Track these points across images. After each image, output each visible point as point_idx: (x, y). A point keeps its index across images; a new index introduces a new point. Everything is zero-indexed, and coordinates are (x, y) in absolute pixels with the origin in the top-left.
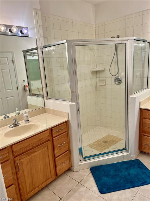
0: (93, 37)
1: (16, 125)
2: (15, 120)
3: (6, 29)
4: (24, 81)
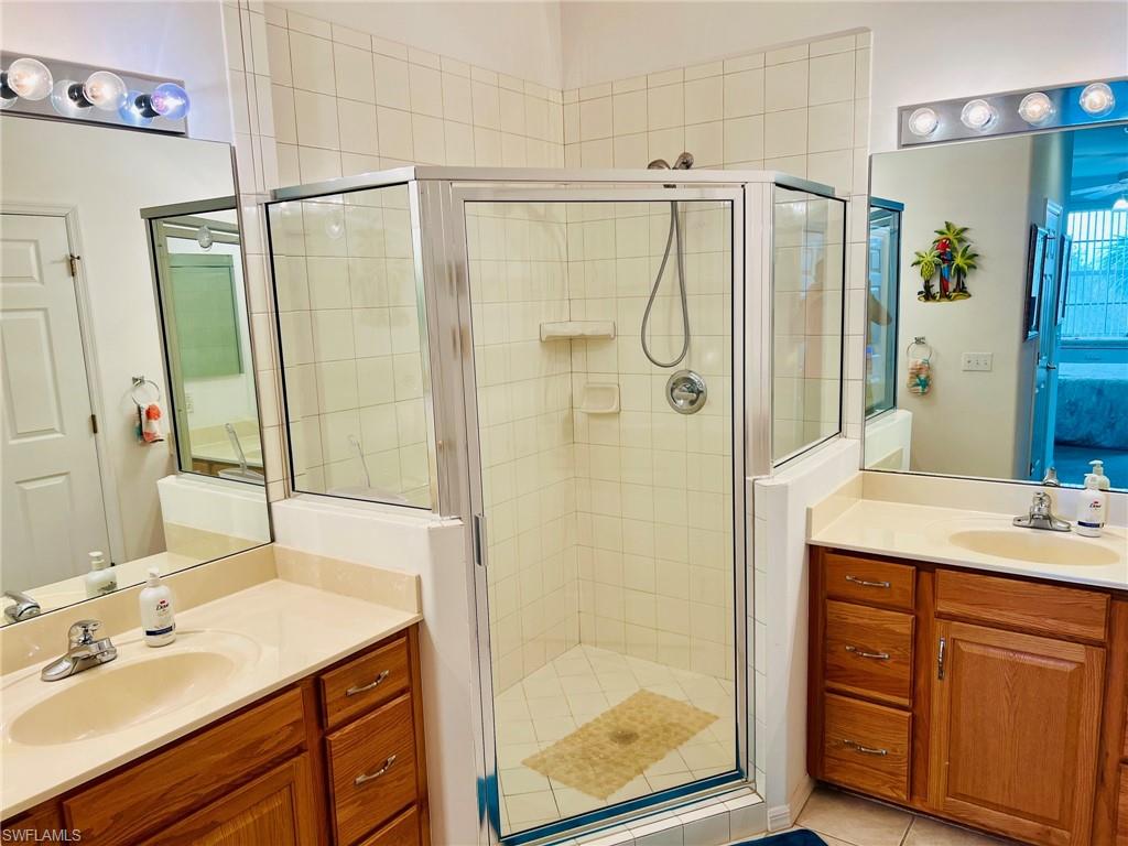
1: (88, 664)
2: (81, 630)
3: (51, 83)
4: (138, 381)
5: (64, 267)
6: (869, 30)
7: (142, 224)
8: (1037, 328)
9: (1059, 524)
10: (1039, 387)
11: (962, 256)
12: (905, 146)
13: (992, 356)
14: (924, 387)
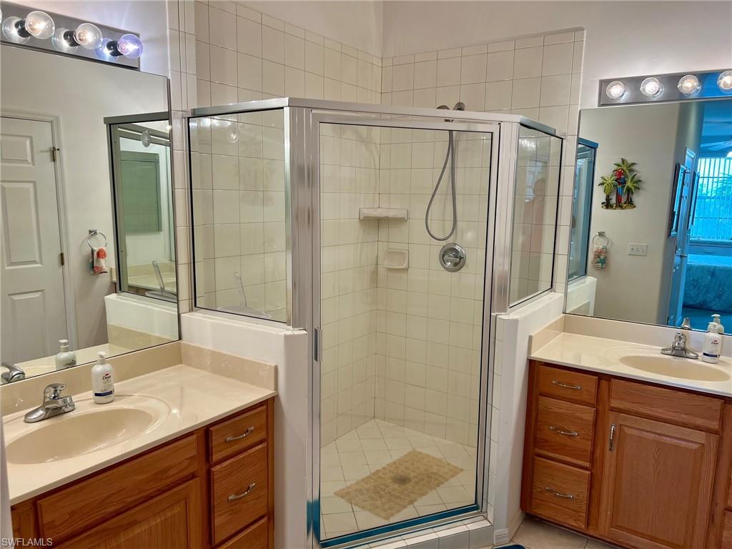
0: (373, 100)
2: (52, 390)
3: (54, 28)
4: (93, 233)
5: (48, 156)
6: (584, 30)
7: (104, 128)
8: (676, 230)
9: (691, 354)
10: (675, 268)
11: (631, 181)
12: (603, 105)
13: (647, 246)
14: (602, 264)
